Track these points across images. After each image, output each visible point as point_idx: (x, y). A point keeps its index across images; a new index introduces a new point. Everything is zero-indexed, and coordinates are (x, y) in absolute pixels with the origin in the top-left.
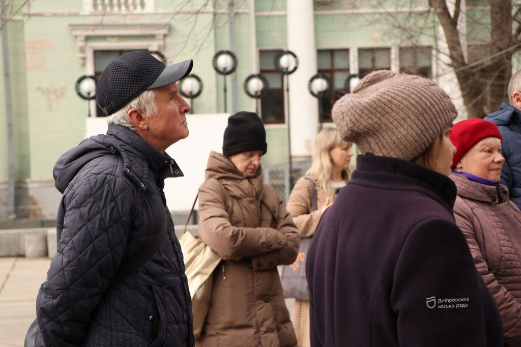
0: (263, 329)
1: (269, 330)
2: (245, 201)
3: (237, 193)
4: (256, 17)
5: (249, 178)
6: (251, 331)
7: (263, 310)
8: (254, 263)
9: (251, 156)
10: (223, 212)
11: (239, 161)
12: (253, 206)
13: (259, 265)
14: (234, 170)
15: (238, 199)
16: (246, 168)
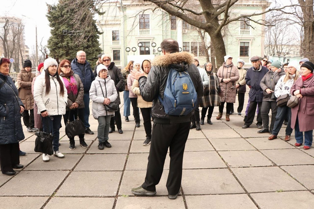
0: (27, 100)
1: (28, 100)
2: (26, 77)
3: (24, 75)
4: (171, 36)
5: (27, 72)
6: (25, 100)
7: (28, 97)
8: (26, 88)
9: (28, 68)
10: (21, 79)
11: (26, 69)
12: (27, 78)
13: (27, 89)
14: (25, 71)
15: (24, 76)
16: (27, 70)
